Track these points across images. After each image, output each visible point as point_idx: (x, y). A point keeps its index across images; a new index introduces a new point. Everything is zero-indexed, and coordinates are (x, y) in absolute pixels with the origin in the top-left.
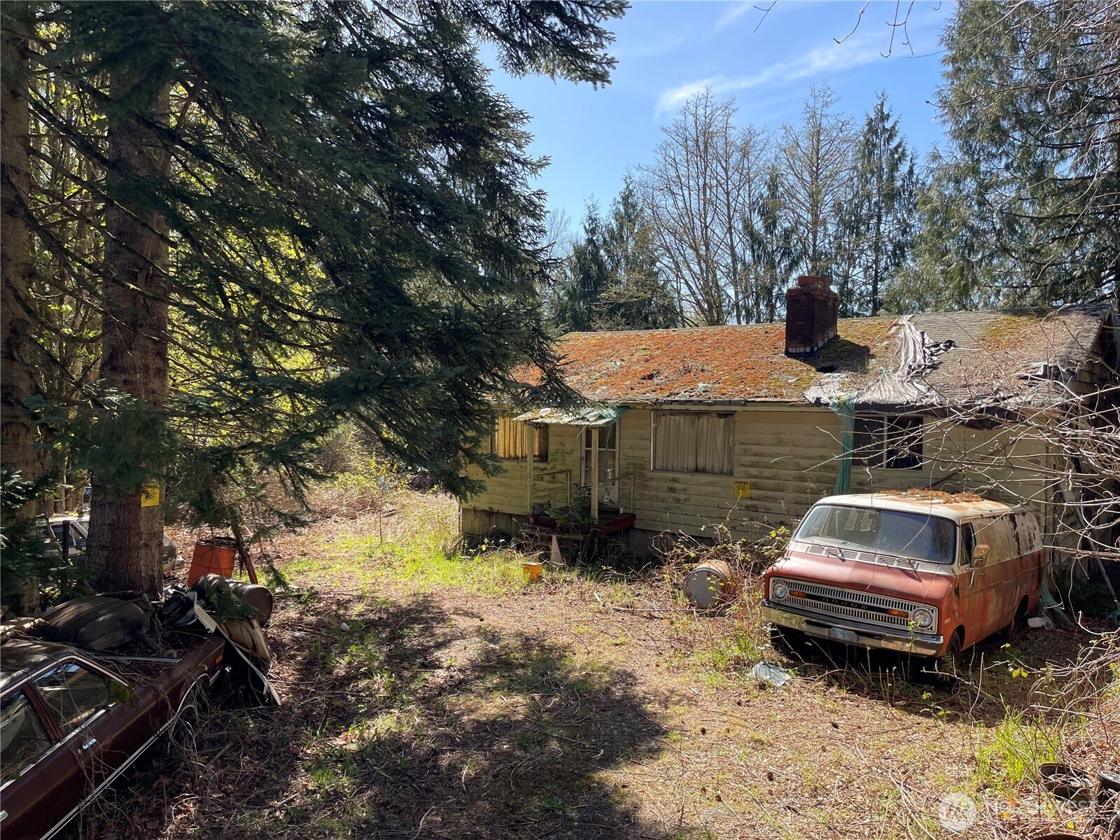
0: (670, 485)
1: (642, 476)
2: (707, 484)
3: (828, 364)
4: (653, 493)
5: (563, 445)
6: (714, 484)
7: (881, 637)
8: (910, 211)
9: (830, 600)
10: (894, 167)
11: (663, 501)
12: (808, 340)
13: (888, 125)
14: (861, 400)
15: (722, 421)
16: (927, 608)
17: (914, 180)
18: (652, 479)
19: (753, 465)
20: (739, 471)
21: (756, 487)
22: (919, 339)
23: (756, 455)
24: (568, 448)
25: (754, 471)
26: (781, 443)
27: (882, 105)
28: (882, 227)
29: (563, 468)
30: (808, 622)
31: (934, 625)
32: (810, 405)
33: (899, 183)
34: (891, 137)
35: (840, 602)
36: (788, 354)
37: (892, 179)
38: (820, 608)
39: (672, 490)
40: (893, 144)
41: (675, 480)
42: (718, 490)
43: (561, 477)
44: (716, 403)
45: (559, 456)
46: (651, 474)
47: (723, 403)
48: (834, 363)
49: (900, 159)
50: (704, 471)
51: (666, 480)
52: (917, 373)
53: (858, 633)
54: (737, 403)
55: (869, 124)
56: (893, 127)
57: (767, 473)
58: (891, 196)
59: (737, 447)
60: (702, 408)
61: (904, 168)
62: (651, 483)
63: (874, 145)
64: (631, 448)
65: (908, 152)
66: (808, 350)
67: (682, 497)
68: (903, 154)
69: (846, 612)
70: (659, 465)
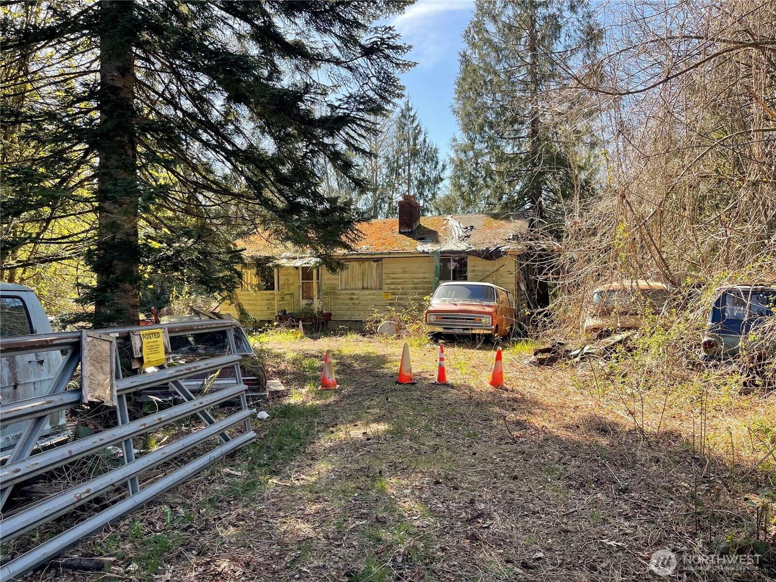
0: (350, 296)
1: (334, 293)
2: (369, 295)
3: (421, 236)
4: (341, 302)
5: (288, 280)
6: (373, 294)
7: (472, 329)
8: (425, 163)
9: (452, 318)
10: (415, 139)
11: (347, 305)
12: (410, 226)
13: (412, 114)
14: (443, 250)
15: (375, 264)
16: (488, 316)
17: (427, 146)
18: (340, 294)
19: (392, 284)
20: (385, 287)
21: (393, 294)
22: (458, 225)
23: (393, 279)
24: (291, 281)
25: (392, 286)
26: (405, 272)
27: (408, 102)
28: (411, 171)
29: (288, 292)
30: (444, 328)
31: (490, 322)
32: (420, 253)
33: (418, 147)
34: (413, 122)
35: (456, 319)
36: (400, 233)
37: (415, 145)
38: (448, 322)
39: (351, 299)
40: (415, 125)
41: (353, 294)
42: (375, 297)
43: (287, 297)
44: (375, 254)
45: (286, 286)
46: (340, 292)
47: (378, 254)
48: (424, 236)
49: (418, 133)
50: (367, 289)
51: (347, 294)
52: (462, 239)
53: (463, 329)
54: (386, 254)
55: (402, 112)
56: (414, 116)
57: (399, 287)
58: (415, 153)
59: (384, 276)
60: (369, 256)
61: (421, 139)
62: (340, 297)
63: (405, 124)
64: (328, 279)
65: (423, 130)
66: (410, 230)
67: (356, 302)
68: (420, 130)
69: (458, 322)
70: (343, 287)
